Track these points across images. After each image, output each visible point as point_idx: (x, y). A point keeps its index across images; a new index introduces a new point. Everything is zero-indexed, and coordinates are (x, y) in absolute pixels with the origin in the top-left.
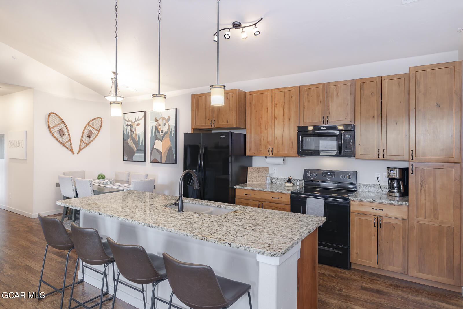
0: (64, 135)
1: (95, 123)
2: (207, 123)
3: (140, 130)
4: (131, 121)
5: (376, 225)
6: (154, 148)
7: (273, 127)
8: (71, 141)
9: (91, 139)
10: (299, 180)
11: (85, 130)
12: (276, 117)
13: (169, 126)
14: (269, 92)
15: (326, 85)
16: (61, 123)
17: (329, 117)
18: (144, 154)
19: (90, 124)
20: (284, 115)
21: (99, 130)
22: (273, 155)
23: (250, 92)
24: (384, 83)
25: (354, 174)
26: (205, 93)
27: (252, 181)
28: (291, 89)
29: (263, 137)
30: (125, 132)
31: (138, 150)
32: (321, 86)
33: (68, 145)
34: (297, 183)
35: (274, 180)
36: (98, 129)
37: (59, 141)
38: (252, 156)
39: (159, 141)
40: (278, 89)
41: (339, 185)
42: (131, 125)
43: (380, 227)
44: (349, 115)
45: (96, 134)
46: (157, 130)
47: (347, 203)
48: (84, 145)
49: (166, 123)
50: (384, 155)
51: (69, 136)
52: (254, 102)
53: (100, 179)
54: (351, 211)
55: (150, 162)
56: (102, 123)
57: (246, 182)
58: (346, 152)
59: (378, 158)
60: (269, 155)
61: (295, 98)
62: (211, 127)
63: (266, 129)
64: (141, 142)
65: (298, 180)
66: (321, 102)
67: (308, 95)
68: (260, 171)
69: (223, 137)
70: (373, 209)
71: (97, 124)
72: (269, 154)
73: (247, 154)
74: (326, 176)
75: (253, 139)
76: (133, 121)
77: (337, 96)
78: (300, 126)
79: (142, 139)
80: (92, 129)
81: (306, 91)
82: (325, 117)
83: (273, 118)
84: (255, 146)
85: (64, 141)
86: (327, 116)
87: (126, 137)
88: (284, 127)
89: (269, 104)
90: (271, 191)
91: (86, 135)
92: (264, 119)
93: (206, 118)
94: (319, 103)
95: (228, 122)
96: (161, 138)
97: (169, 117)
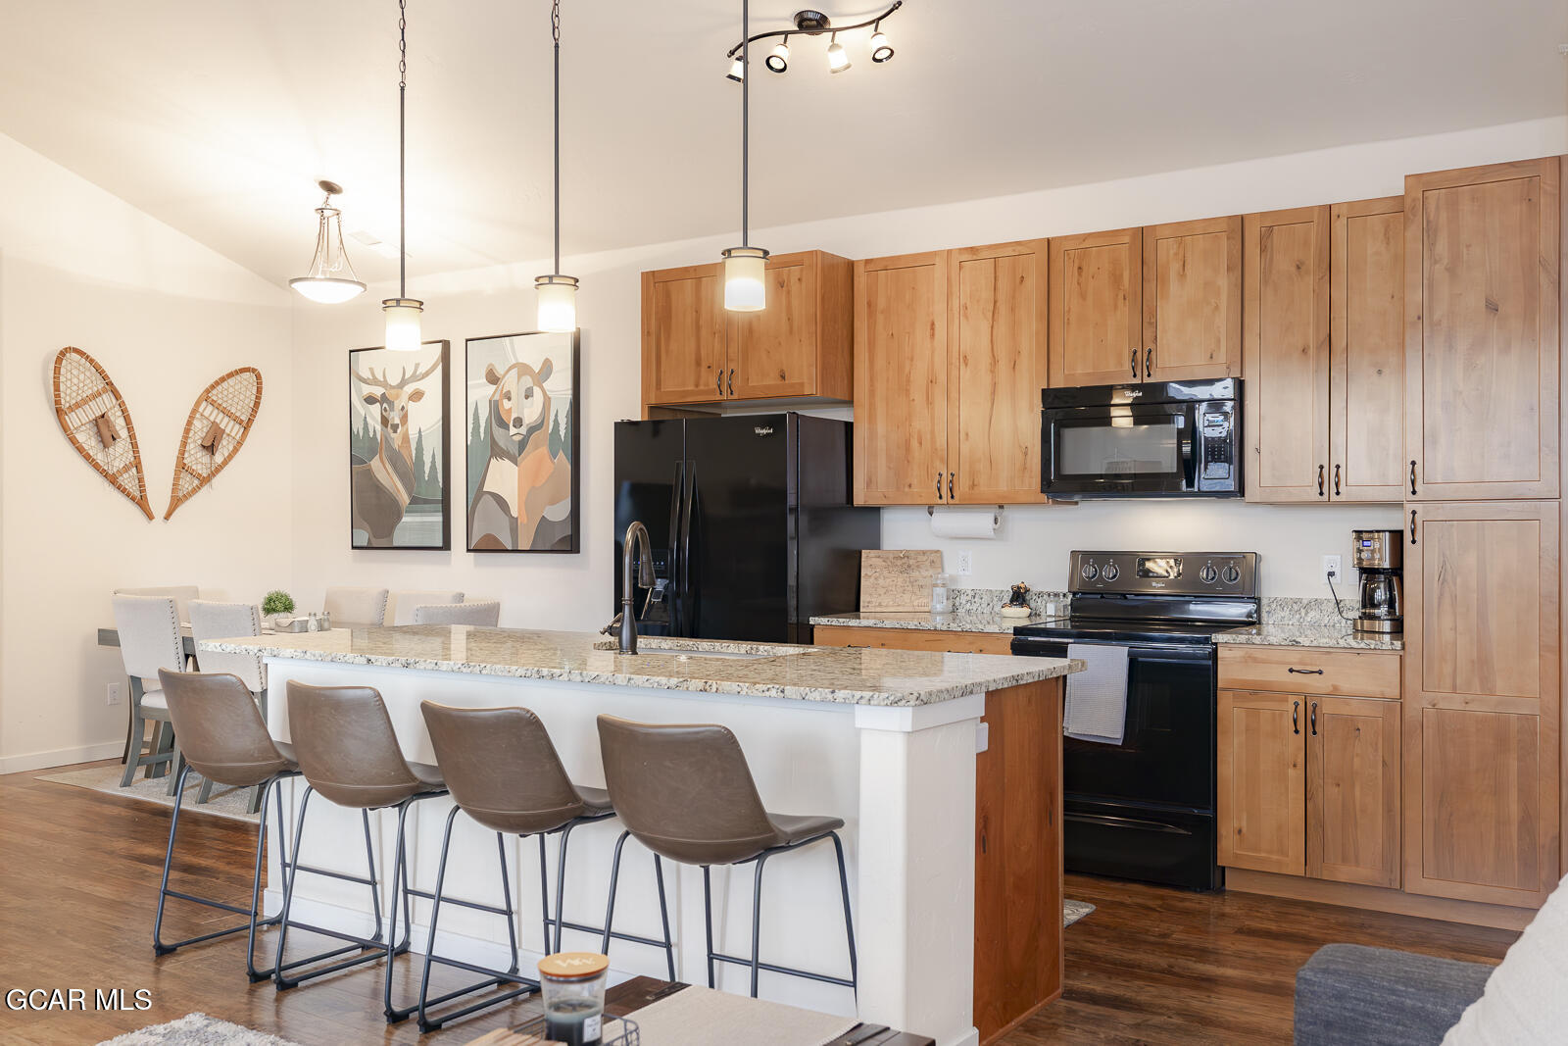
0: (114, 439)
1: (231, 390)
2: (702, 381)
3: (423, 418)
4: (385, 384)
5: (1301, 727)
6: (485, 490)
7: (954, 395)
8: (140, 463)
9: (219, 458)
10: (1055, 596)
11: (195, 422)
12: (965, 358)
13: (547, 401)
14: (937, 260)
15: (1141, 234)
16: (105, 391)
17: (1153, 353)
18: (441, 519)
19: (214, 395)
20: (995, 349)
21: (250, 421)
22: (956, 500)
23: (868, 262)
24: (1339, 227)
26: (695, 268)
27: (880, 605)
28: (1020, 250)
29: (919, 432)
30: (358, 426)
31: (414, 501)
32: (1127, 239)
33: (128, 480)
34: (1045, 606)
35: (962, 597)
36: (244, 418)
37: (96, 466)
38: (878, 509)
39: (506, 462)
40: (973, 250)
42: (384, 398)
43: (1315, 733)
44: (1224, 344)
45: (238, 438)
46: (498, 419)
47: (1204, 657)
48: (189, 482)
49: (536, 390)
50: (1337, 485)
51: (135, 446)
52: (881, 303)
53: (274, 610)
54: (1220, 684)
55: (468, 550)
56: (259, 390)
57: (858, 609)
59: (1321, 498)
60: (940, 502)
61: (1034, 284)
62: (718, 397)
63: (929, 401)
64: (427, 470)
65: (1049, 595)
66: (1125, 299)
67: (1080, 274)
68: (909, 566)
69: (765, 431)
70: (1291, 671)
71: (242, 397)
72: (941, 497)
73: (859, 500)
74: (1150, 575)
75: (882, 445)
76: (394, 380)
77: (1182, 275)
78: (1051, 387)
79: (434, 455)
80: (221, 415)
81: (1072, 256)
82: (1139, 354)
83: (955, 361)
84: (890, 468)
85: (116, 463)
86: (1146, 350)
87: (361, 451)
88: (993, 393)
89: (940, 307)
90: (945, 628)
91: (199, 442)
92: (921, 365)
93: (698, 364)
94: (1121, 302)
95: (782, 376)
96: (514, 450)
97: (547, 365)
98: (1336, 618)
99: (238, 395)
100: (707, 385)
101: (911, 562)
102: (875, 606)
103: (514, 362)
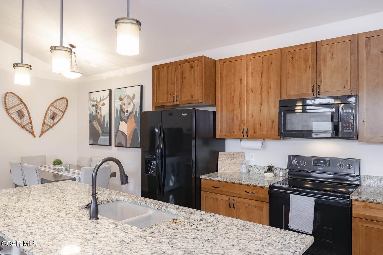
0: (23, 116)
1: (59, 103)
2: (169, 99)
3: (105, 110)
4: (96, 101)
6: (119, 130)
7: (248, 102)
8: (31, 122)
9: (55, 121)
10: (283, 169)
11: (48, 111)
12: (252, 90)
13: (134, 105)
14: (243, 58)
15: (316, 44)
16: (21, 103)
17: (321, 87)
18: (108, 137)
19: (54, 104)
20: (262, 87)
21: (65, 111)
22: (249, 137)
23: (220, 60)
25: (356, 162)
27: (224, 170)
28: (271, 53)
29: (237, 115)
30: (91, 112)
31: (103, 132)
32: (310, 46)
33: (28, 127)
34: (279, 173)
35: (251, 168)
36: (63, 110)
37: (18, 123)
38: (224, 139)
39: (124, 123)
40: (254, 54)
41: (335, 176)
42: (96, 105)
44: (349, 83)
45: (61, 116)
46: (122, 111)
47: (347, 204)
48: (47, 127)
49: (131, 102)
51: (30, 118)
52: (225, 73)
53: (56, 164)
54: (353, 215)
55: (115, 146)
56: (67, 103)
57: (217, 171)
58: (344, 132)
60: (243, 138)
61: (276, 64)
62: (173, 104)
63: (240, 105)
64: (106, 124)
65: (280, 169)
66: (309, 67)
67: (292, 60)
68: (234, 157)
69: (185, 115)
71: (62, 105)
72: (244, 136)
73: (217, 136)
74: (318, 165)
75: (224, 119)
76: (98, 101)
77: (332, 58)
78: (282, 99)
79: (107, 120)
80: (56, 110)
81: (290, 54)
82: (315, 88)
83: (249, 92)
84: (227, 126)
85: (24, 123)
86: (318, 85)
87: (92, 118)
88: (261, 102)
89: (243, 73)
90: (244, 183)
91: (50, 117)
92: (237, 93)
93: (168, 93)
94: (308, 69)
95: (192, 97)
96: (126, 119)
97: (134, 95)
100: (170, 100)
101: (235, 156)
102: (223, 170)
103: (126, 95)
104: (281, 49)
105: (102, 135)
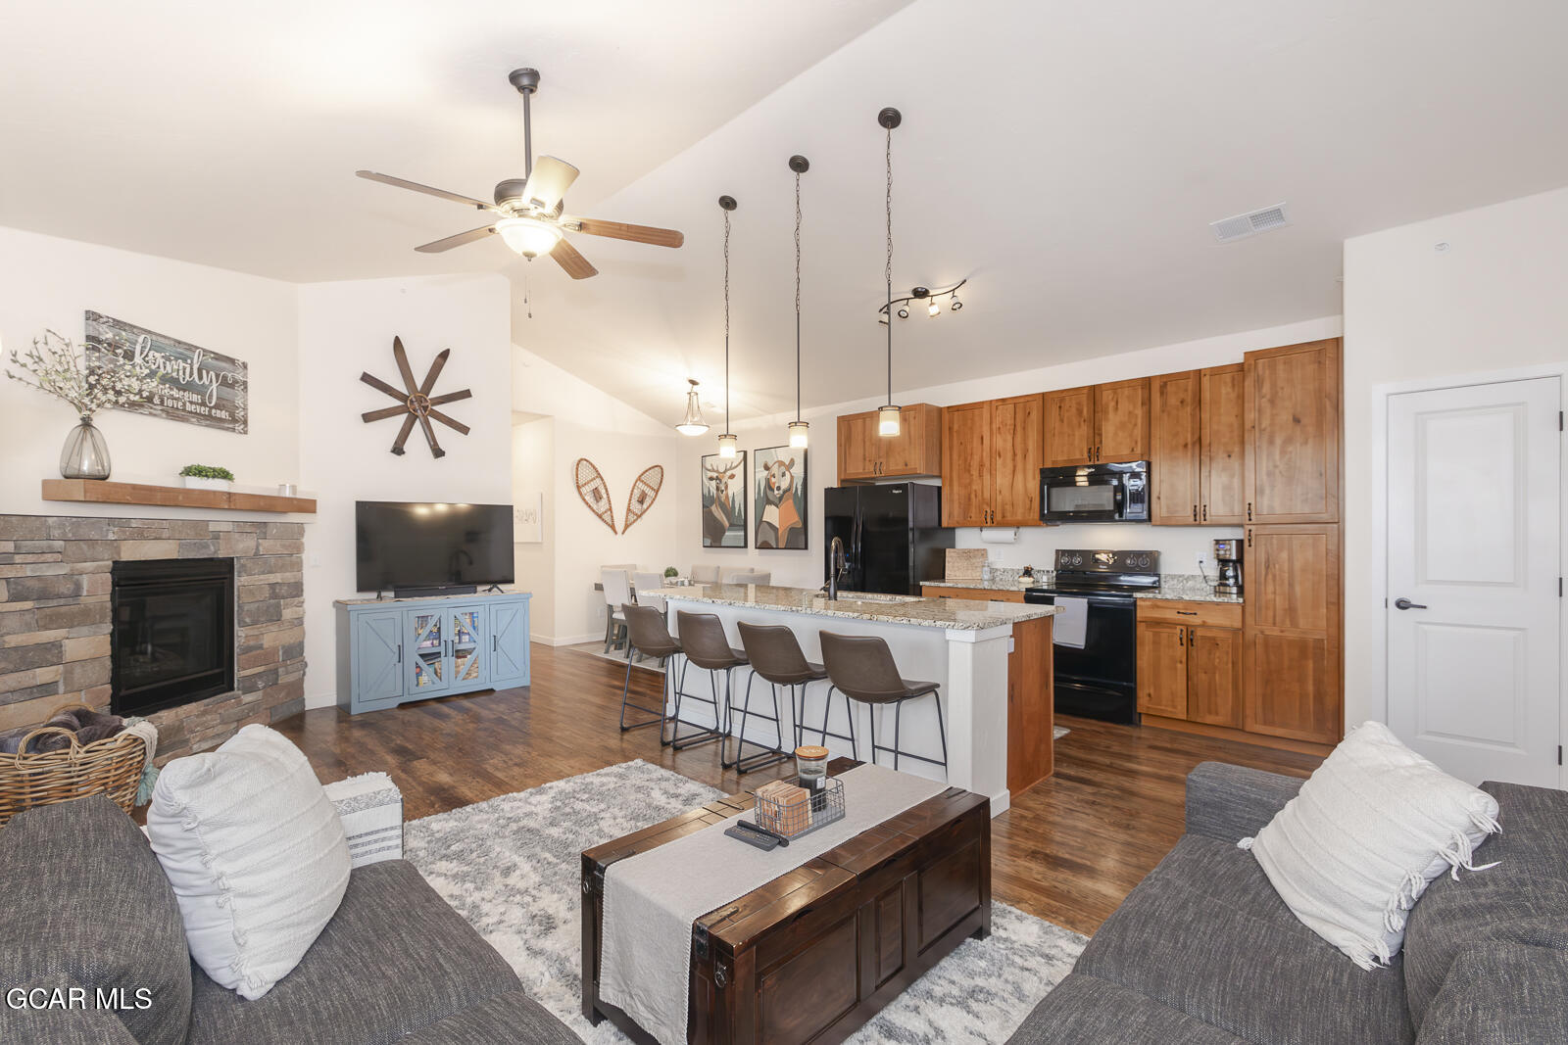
0: (601, 498)
1: (650, 476)
2: (866, 468)
3: (735, 487)
4: (717, 471)
5: (1185, 642)
6: (763, 520)
7: (993, 472)
8: (611, 509)
9: (645, 506)
10: (1047, 570)
11: (635, 490)
12: (999, 454)
13: (792, 477)
14: (984, 406)
15: (1093, 389)
16: (597, 477)
17: (1100, 448)
18: (743, 533)
19: (643, 478)
20: (1015, 449)
21: (659, 489)
22: (994, 524)
23: (949, 409)
24: (1206, 381)
25: (1153, 557)
26: (863, 414)
27: (956, 575)
29: (975, 491)
30: (706, 491)
31: (731, 525)
32: (1085, 391)
33: (607, 517)
34: (1041, 576)
35: (998, 572)
36: (656, 487)
37: (594, 511)
38: (953, 529)
39: (773, 507)
40: (1003, 400)
42: (717, 478)
43: (1192, 645)
44: (1139, 444)
45: (653, 496)
46: (769, 486)
47: (1130, 605)
48: (633, 517)
49: (787, 473)
50: (1205, 515)
51: (609, 501)
52: (956, 427)
53: (670, 576)
54: (1138, 619)
56: (661, 474)
57: (944, 578)
59: (1195, 523)
60: (986, 525)
61: (1035, 415)
62: (874, 475)
63: (981, 476)
65: (1044, 572)
67: (1060, 410)
68: (970, 557)
69: (897, 492)
70: (1179, 613)
71: (655, 478)
72: (986, 523)
73: (945, 524)
75: (956, 497)
76: (722, 470)
77: (1116, 409)
78: (1045, 467)
80: (646, 487)
81: (1056, 401)
82: (1092, 449)
83: (994, 455)
84: (959, 509)
85: (602, 509)
86: (1096, 448)
87: (708, 502)
88: (1014, 471)
89: (986, 429)
91: (637, 499)
92: (976, 458)
93: (865, 459)
94: (1082, 423)
95: (906, 465)
96: (777, 501)
97: (792, 462)
98: (1204, 585)
99: (653, 478)
100: (868, 470)
101: (971, 555)
102: (953, 577)
103: (776, 460)
104: (1043, 394)
105: (729, 530)
